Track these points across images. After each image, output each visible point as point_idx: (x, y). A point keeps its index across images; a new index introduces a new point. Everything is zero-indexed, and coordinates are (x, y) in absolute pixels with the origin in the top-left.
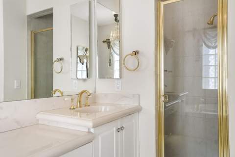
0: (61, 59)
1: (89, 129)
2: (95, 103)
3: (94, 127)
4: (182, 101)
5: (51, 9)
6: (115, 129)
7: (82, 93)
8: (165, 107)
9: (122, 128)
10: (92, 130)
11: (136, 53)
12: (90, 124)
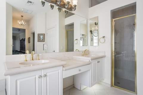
0: (77, 39)
1: (89, 60)
2: (89, 54)
3: (91, 60)
4: (123, 55)
5: (73, 23)
6: (97, 62)
7: (85, 51)
8: (115, 57)
9: (99, 62)
10: (90, 61)
11: (104, 37)
12: (90, 59)
